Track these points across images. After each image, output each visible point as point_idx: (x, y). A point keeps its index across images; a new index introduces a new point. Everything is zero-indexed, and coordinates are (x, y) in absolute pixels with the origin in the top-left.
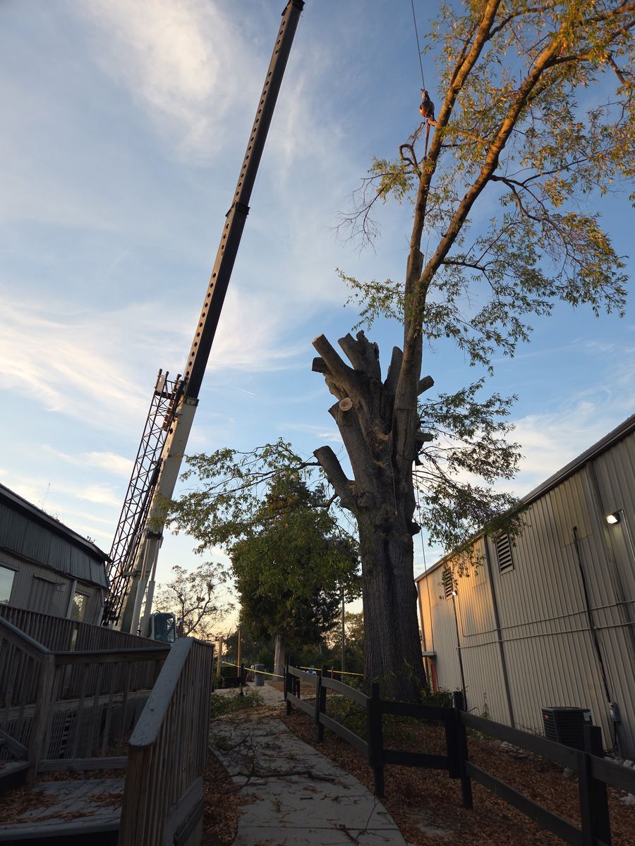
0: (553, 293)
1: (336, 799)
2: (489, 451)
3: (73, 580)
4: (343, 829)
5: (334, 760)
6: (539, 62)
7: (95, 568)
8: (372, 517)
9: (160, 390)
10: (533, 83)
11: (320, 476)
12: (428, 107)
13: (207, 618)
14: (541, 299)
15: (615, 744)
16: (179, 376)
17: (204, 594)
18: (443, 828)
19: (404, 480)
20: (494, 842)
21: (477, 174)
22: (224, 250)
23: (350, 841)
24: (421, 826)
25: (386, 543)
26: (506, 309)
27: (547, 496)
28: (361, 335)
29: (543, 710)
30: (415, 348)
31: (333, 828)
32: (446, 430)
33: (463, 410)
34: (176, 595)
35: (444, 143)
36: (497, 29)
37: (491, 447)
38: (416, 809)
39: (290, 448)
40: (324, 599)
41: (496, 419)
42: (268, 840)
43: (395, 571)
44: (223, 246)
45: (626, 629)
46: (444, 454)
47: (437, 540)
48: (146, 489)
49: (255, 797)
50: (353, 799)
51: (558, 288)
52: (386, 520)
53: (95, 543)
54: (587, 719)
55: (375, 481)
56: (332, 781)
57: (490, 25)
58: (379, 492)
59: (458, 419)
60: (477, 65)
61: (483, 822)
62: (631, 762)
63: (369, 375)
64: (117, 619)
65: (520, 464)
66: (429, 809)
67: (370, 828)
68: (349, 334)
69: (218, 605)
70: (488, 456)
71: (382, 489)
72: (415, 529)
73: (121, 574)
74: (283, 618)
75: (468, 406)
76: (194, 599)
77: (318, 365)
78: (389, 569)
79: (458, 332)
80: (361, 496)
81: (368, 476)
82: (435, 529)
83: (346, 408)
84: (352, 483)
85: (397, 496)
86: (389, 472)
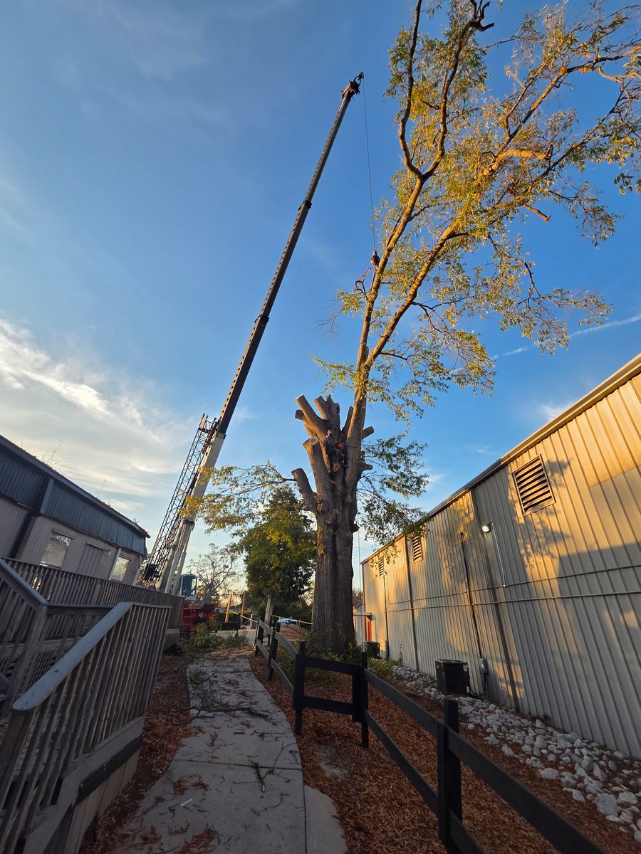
0: (449, 378)
1: (262, 735)
2: (408, 479)
3: (118, 548)
4: (256, 767)
5: (274, 697)
6: (444, 236)
7: (137, 540)
8: (325, 519)
9: (202, 427)
10: (440, 248)
11: (296, 487)
12: (376, 260)
13: (229, 580)
14: (442, 382)
15: (484, 689)
16: (215, 419)
17: (228, 563)
18: (341, 767)
20: (377, 785)
21: (404, 302)
23: (257, 780)
24: (323, 765)
25: (334, 537)
26: (420, 385)
27: (445, 510)
28: (329, 398)
29: (436, 662)
30: (361, 406)
31: (248, 766)
32: (379, 462)
33: (392, 451)
34: (210, 562)
35: (382, 281)
36: (416, 215)
37: (409, 476)
38: (323, 747)
39: (275, 468)
40: (301, 573)
41: (412, 458)
42: (190, 776)
43: (339, 557)
45: (494, 606)
46: (378, 479)
47: (371, 537)
48: (187, 490)
49: (199, 729)
50: (275, 736)
51: (452, 375)
52: (335, 521)
53: (138, 524)
54: (466, 670)
55: (330, 493)
56: (265, 717)
57: (411, 211)
58: (332, 502)
59: (389, 456)
60: (403, 235)
61: (372, 763)
62: (494, 706)
63: (332, 423)
64: (159, 577)
65: (427, 488)
66: (334, 747)
67: (279, 766)
68: (321, 397)
69: (236, 571)
70: (407, 481)
71: (334, 499)
72: (355, 528)
73: (165, 547)
74: (273, 583)
75: (396, 449)
76: (222, 566)
77: (299, 415)
78: (334, 555)
79: (390, 398)
80: (320, 503)
81: (325, 490)
82: (370, 529)
83: (314, 443)
84: (315, 494)
85: (344, 505)
86: (339, 488)
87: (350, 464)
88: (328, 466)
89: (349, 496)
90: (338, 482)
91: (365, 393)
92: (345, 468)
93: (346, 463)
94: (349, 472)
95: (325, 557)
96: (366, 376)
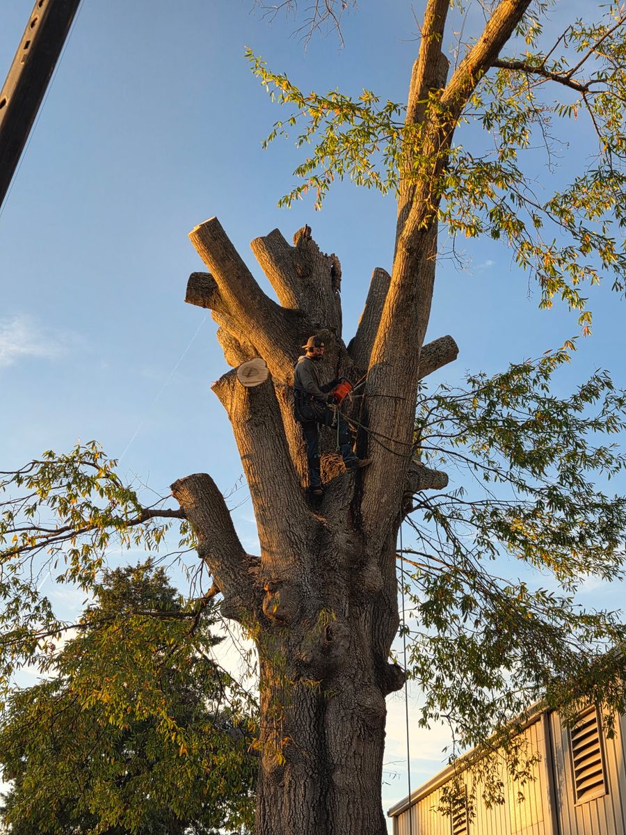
8: (292, 641)
11: (182, 543)
19: (375, 561)
22: (27, 51)
25: (321, 707)
30: (420, 255)
32: (476, 457)
33: (522, 413)
37: (577, 501)
39: (113, 470)
43: (338, 778)
44: (28, 43)
46: (469, 513)
47: (442, 713)
52: (326, 650)
55: (307, 556)
58: (314, 585)
68: (276, 231)
71: (322, 576)
72: (393, 679)
75: (534, 405)
77: (200, 290)
78: (322, 770)
79: (520, 226)
80: (273, 591)
81: (292, 544)
82: (439, 684)
83: (255, 381)
84: (254, 561)
85: (356, 596)
86: (341, 538)
87: (377, 456)
88: (300, 464)
89: (373, 568)
90: (336, 516)
91: (437, 203)
92: (360, 473)
93: (364, 452)
94: (373, 483)
95: (287, 778)
96: (444, 138)
